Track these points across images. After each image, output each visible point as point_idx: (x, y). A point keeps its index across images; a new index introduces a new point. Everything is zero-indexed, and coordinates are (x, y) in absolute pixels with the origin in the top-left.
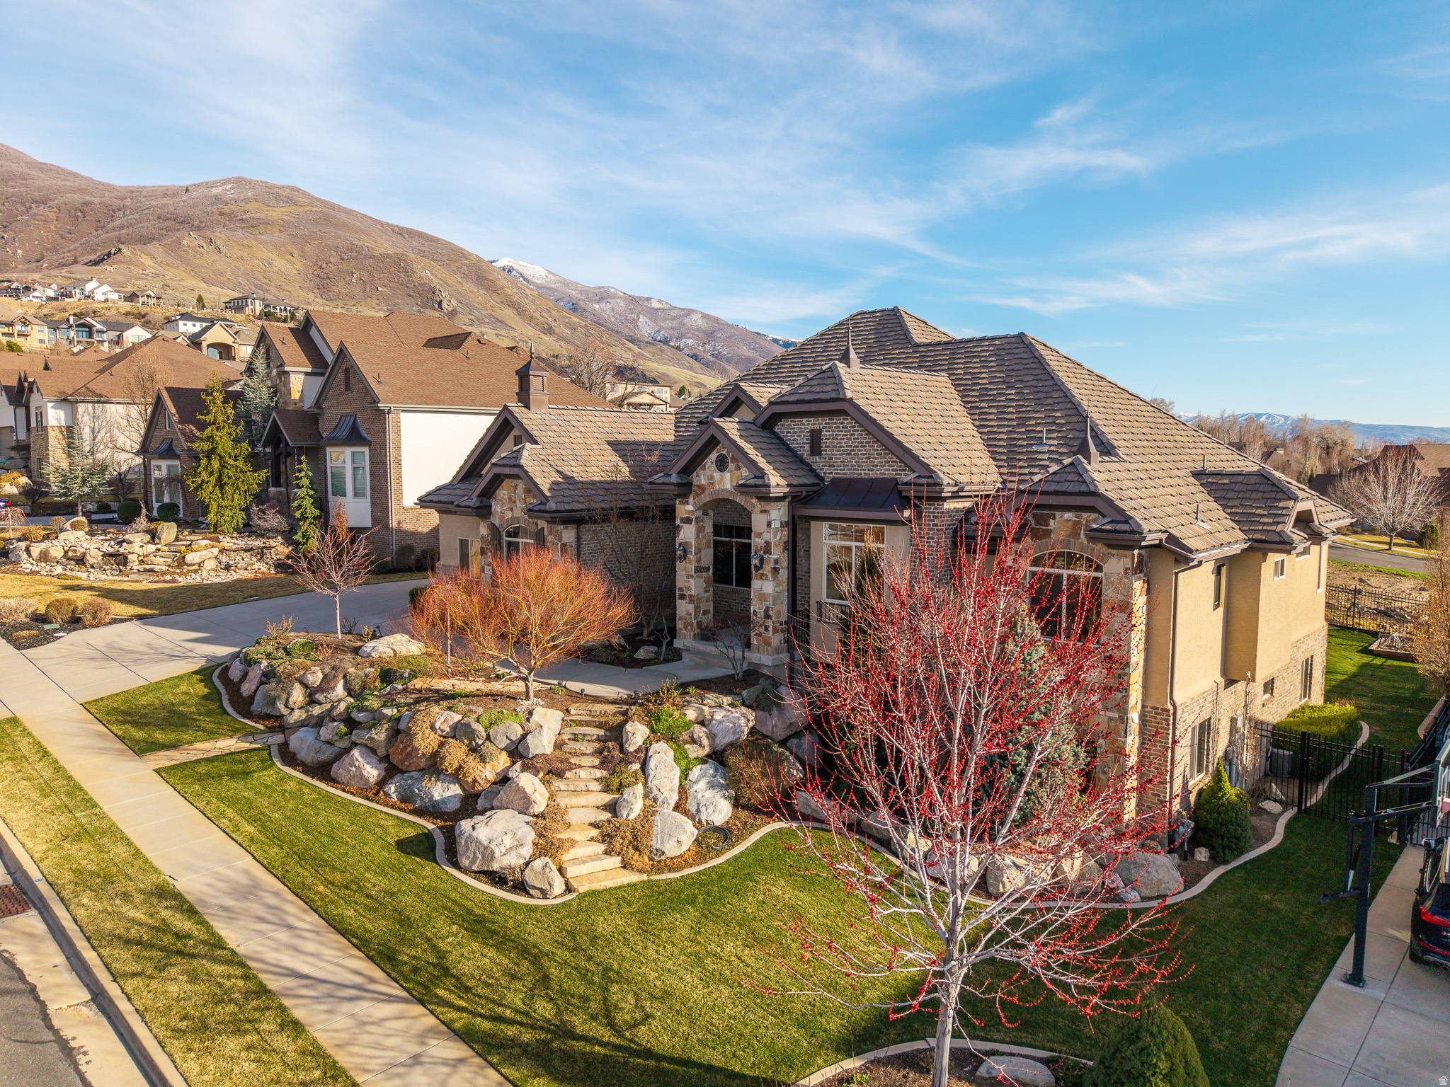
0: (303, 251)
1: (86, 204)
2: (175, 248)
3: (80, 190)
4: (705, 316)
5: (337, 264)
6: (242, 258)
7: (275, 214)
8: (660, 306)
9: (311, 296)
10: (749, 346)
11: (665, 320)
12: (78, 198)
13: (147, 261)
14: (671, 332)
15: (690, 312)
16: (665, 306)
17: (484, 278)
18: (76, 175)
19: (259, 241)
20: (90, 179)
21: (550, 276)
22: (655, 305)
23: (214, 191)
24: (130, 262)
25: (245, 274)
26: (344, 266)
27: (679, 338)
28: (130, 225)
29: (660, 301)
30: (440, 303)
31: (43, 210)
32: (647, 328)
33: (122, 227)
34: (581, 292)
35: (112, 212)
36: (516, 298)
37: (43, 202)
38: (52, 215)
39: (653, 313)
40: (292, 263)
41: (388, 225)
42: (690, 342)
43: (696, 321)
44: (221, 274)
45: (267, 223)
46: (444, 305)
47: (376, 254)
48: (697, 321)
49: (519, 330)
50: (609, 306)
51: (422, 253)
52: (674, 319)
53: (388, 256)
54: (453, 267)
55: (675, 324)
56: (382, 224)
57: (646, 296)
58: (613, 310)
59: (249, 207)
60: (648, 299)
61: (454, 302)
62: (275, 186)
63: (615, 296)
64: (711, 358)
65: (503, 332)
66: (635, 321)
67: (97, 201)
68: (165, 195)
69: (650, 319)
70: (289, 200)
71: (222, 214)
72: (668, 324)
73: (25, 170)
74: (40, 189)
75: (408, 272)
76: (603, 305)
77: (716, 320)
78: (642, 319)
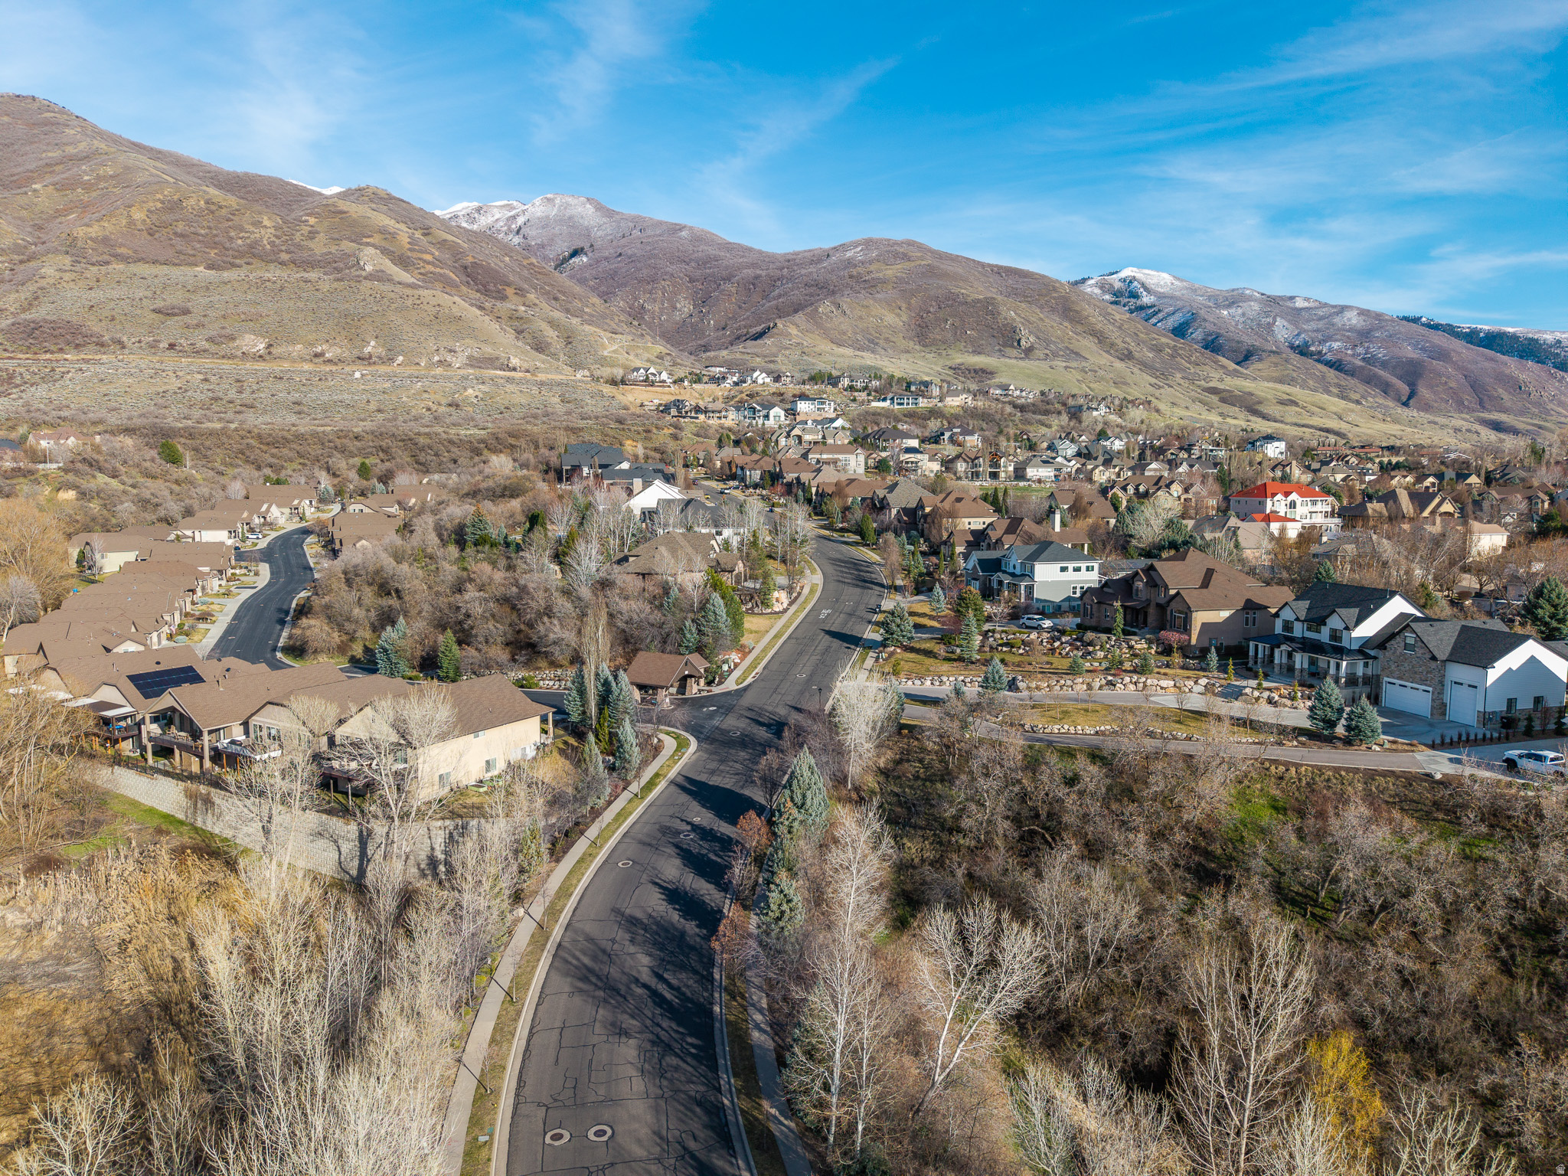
0: (909, 304)
1: (757, 277)
2: (813, 317)
3: (754, 265)
4: (1363, 313)
5: (934, 314)
6: (861, 318)
7: (890, 272)
8: (1306, 304)
9: (911, 343)
10: (1415, 346)
11: (1308, 321)
12: (749, 272)
13: (793, 331)
14: (1313, 335)
15: (1343, 309)
16: (1312, 305)
17: (1070, 310)
18: (750, 250)
19: (875, 300)
20: (760, 252)
21: (1177, 283)
22: (1300, 303)
23: (849, 254)
24: (781, 334)
25: (863, 331)
26: (941, 315)
27: (1322, 342)
28: (786, 294)
29: (1307, 299)
30: (1019, 342)
31: (728, 286)
32: (1284, 332)
33: (780, 296)
34: (1209, 298)
35: (774, 281)
36: (1099, 326)
37: (728, 279)
38: (734, 290)
39: (1295, 315)
40: (899, 315)
41: (989, 265)
42: (1336, 345)
43: (1349, 320)
44: (844, 333)
45: (884, 282)
46: (1023, 342)
47: (969, 299)
48: (1352, 319)
49: (1092, 359)
50: (1240, 311)
51: (1013, 293)
52: (1321, 318)
53: (979, 301)
54: (1042, 301)
55: (1321, 325)
56: (983, 265)
57: (1289, 294)
58: (1243, 314)
59: (872, 268)
60: (1292, 298)
61: (1032, 339)
62: (896, 243)
63: (1250, 298)
64: (1360, 363)
65: (1074, 364)
66: (1270, 326)
67: (763, 273)
68: (812, 262)
69: (1289, 321)
70: (906, 257)
71: (851, 277)
72: (1313, 325)
73: (717, 253)
74: (727, 267)
75: (994, 314)
76: (1232, 311)
77: (1379, 316)
78: (1279, 322)
